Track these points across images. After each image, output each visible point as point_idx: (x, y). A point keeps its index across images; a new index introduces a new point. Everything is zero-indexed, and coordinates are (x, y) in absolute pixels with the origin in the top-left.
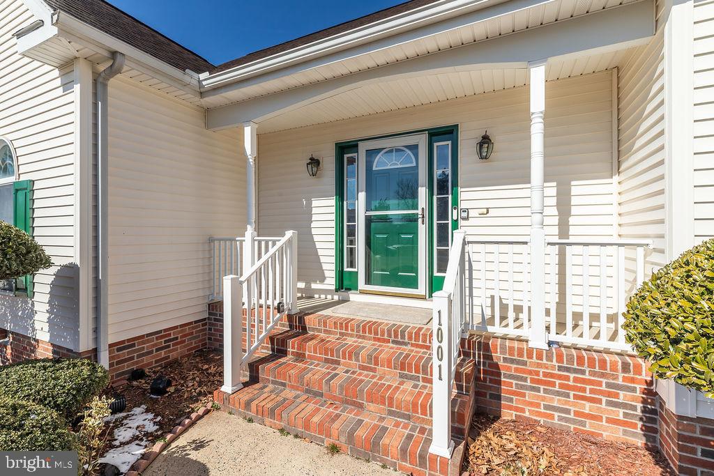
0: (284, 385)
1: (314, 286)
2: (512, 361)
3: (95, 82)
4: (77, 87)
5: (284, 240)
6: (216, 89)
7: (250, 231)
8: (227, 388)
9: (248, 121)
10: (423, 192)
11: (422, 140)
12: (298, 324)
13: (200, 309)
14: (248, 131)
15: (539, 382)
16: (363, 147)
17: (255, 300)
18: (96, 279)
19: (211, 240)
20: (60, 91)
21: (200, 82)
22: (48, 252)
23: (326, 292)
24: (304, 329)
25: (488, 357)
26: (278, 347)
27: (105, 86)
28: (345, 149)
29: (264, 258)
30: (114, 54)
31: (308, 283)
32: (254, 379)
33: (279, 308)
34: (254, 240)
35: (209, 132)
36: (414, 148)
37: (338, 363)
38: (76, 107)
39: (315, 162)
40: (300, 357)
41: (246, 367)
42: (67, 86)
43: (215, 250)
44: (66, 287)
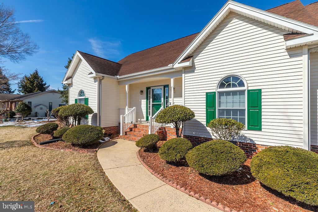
0: (131, 135)
1: (142, 120)
2: (168, 131)
3: (100, 81)
4: (97, 82)
5: (133, 109)
6: (120, 79)
7: (127, 107)
8: (121, 135)
9: (127, 84)
10: (162, 99)
11: (162, 87)
12: (135, 126)
13: (117, 124)
14: (127, 86)
15: (172, 134)
16: (152, 88)
17: (128, 122)
18: (100, 115)
19: (119, 109)
20: (94, 82)
21: (117, 77)
22: (94, 111)
23: (144, 121)
24: (137, 127)
25: (165, 130)
26: (131, 130)
27: (101, 81)
28: (148, 88)
29: (130, 111)
30: (103, 77)
31: (141, 119)
32: (126, 134)
33: (132, 123)
34: (127, 109)
35: (119, 86)
36: (161, 89)
37: (141, 132)
38: (97, 85)
39: (142, 92)
40: (135, 131)
41: (125, 132)
42: (95, 82)
43: (120, 111)
44: (95, 117)
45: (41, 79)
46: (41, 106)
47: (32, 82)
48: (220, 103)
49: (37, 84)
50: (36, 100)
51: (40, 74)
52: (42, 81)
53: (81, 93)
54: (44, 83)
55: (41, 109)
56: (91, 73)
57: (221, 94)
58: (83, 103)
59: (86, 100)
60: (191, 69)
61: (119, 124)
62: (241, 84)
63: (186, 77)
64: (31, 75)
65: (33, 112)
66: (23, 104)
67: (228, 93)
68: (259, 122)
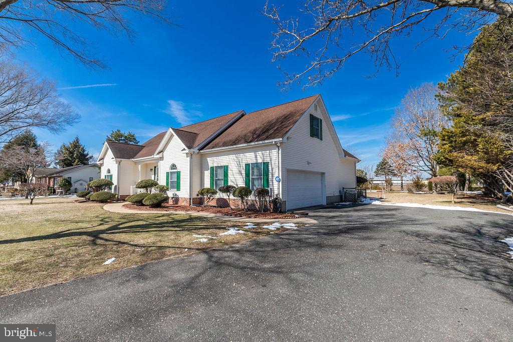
3: (119, 163)
14: (139, 166)
18: (119, 187)
44: (115, 188)
45: (83, 149)
46: (81, 182)
47: (71, 153)
48: (171, 178)
49: (77, 154)
50: (78, 174)
51: (81, 142)
52: (84, 151)
54: (86, 153)
55: (81, 184)
57: (171, 173)
59: (111, 176)
60: (162, 158)
62: (176, 168)
63: (161, 163)
64: (71, 144)
65: (72, 188)
66: (64, 179)
67: (173, 173)
68: (179, 187)
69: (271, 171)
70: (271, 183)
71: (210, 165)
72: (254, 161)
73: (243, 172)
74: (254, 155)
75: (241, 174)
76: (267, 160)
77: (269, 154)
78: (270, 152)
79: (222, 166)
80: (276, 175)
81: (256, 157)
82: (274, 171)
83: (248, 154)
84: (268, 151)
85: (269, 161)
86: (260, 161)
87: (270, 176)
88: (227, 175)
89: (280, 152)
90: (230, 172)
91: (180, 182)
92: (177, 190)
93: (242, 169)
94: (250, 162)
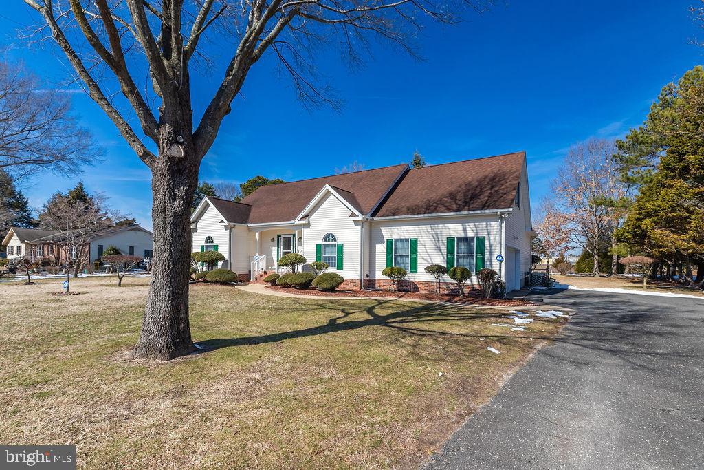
0: (261, 280)
1: (273, 268)
3: (231, 229)
4: (228, 230)
5: (263, 256)
6: (250, 226)
7: (257, 254)
8: (252, 280)
9: (257, 232)
10: (292, 247)
11: (292, 236)
12: (266, 273)
13: (248, 271)
14: (257, 234)
16: (282, 236)
17: (258, 269)
18: (230, 261)
19: (250, 256)
21: (248, 225)
28: (279, 236)
29: (260, 259)
30: (234, 225)
31: (271, 267)
32: (257, 280)
33: (262, 269)
34: (258, 256)
35: (249, 233)
38: (228, 233)
39: (273, 239)
40: (264, 277)
41: (255, 278)
42: (226, 229)
43: (250, 258)
44: (226, 263)
48: (325, 252)
53: (209, 239)
56: (222, 221)
57: (325, 245)
58: (212, 250)
59: (216, 247)
60: (308, 225)
61: (250, 272)
62: (335, 240)
63: (305, 231)
64: (71, 192)
67: (329, 245)
68: (342, 264)
69: (488, 248)
70: (488, 263)
71: (386, 236)
72: (463, 235)
73: (444, 248)
74: (461, 227)
75: (440, 251)
76: (484, 234)
77: (487, 227)
78: (487, 225)
79: (407, 240)
80: (497, 253)
81: (465, 230)
82: (493, 248)
83: (451, 226)
84: (485, 223)
85: (486, 236)
86: (471, 234)
87: (487, 254)
88: (416, 251)
89: (504, 225)
90: (420, 248)
91: (342, 259)
92: (338, 269)
93: (441, 244)
94: (454, 235)
